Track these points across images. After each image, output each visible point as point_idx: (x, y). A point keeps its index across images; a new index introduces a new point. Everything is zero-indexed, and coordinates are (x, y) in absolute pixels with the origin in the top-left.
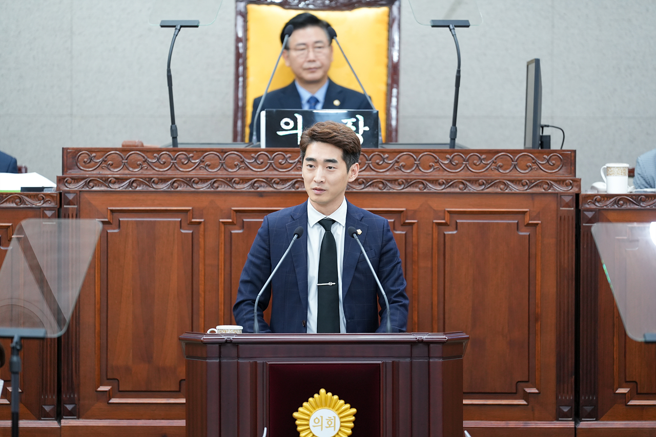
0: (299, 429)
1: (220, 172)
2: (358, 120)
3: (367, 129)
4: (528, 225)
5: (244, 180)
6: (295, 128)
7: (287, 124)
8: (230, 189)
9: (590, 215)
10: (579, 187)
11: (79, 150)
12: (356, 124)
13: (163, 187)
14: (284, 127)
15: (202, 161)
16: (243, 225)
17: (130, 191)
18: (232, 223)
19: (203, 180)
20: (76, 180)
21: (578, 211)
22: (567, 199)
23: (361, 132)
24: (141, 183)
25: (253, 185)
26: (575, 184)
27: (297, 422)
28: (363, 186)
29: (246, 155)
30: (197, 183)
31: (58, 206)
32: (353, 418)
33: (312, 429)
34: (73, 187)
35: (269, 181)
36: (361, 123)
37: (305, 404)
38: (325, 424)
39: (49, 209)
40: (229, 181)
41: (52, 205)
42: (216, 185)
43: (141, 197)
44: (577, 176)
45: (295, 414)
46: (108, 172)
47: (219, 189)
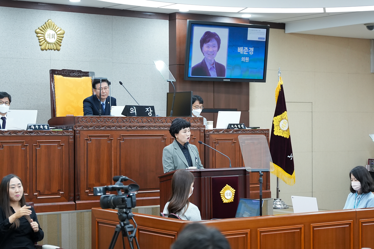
0: (221, 196)
1: (117, 124)
2: (149, 108)
3: (152, 111)
4: (194, 138)
5: (124, 126)
6: (134, 111)
7: (132, 109)
8: (120, 129)
9: (207, 135)
10: (205, 128)
11: (79, 117)
12: (149, 110)
13: (103, 128)
14: (131, 110)
15: (112, 121)
16: (123, 140)
17: (94, 130)
18: (121, 139)
19: (113, 126)
20: (79, 126)
21: (205, 134)
22: (202, 131)
23: (151, 112)
24: (97, 127)
25: (126, 128)
26: (204, 127)
27: (221, 195)
28: (154, 128)
29: (124, 119)
30: (112, 127)
31: (74, 135)
32: (234, 193)
33: (225, 196)
34: (78, 129)
35: (130, 127)
36: (150, 109)
37: (223, 189)
38: (228, 195)
39: (71, 136)
40: (120, 127)
41: (72, 134)
42: (117, 128)
43: (97, 131)
44: (204, 125)
45: (221, 192)
46: (87, 124)
47: (117, 129)
